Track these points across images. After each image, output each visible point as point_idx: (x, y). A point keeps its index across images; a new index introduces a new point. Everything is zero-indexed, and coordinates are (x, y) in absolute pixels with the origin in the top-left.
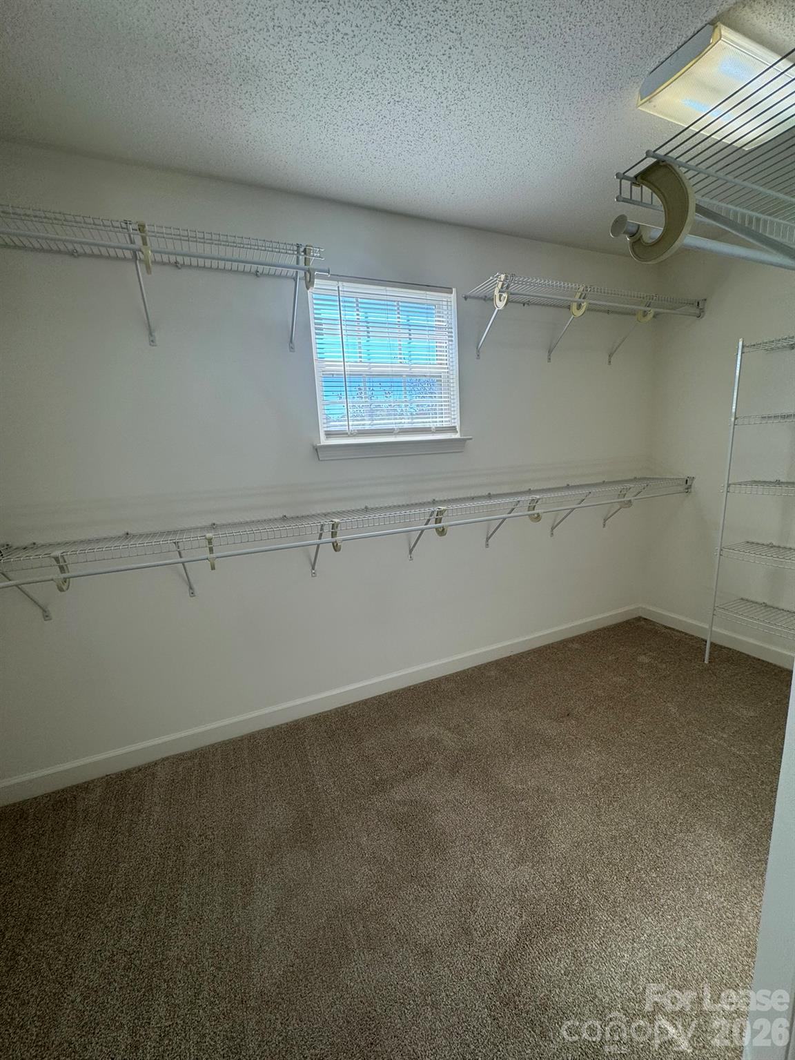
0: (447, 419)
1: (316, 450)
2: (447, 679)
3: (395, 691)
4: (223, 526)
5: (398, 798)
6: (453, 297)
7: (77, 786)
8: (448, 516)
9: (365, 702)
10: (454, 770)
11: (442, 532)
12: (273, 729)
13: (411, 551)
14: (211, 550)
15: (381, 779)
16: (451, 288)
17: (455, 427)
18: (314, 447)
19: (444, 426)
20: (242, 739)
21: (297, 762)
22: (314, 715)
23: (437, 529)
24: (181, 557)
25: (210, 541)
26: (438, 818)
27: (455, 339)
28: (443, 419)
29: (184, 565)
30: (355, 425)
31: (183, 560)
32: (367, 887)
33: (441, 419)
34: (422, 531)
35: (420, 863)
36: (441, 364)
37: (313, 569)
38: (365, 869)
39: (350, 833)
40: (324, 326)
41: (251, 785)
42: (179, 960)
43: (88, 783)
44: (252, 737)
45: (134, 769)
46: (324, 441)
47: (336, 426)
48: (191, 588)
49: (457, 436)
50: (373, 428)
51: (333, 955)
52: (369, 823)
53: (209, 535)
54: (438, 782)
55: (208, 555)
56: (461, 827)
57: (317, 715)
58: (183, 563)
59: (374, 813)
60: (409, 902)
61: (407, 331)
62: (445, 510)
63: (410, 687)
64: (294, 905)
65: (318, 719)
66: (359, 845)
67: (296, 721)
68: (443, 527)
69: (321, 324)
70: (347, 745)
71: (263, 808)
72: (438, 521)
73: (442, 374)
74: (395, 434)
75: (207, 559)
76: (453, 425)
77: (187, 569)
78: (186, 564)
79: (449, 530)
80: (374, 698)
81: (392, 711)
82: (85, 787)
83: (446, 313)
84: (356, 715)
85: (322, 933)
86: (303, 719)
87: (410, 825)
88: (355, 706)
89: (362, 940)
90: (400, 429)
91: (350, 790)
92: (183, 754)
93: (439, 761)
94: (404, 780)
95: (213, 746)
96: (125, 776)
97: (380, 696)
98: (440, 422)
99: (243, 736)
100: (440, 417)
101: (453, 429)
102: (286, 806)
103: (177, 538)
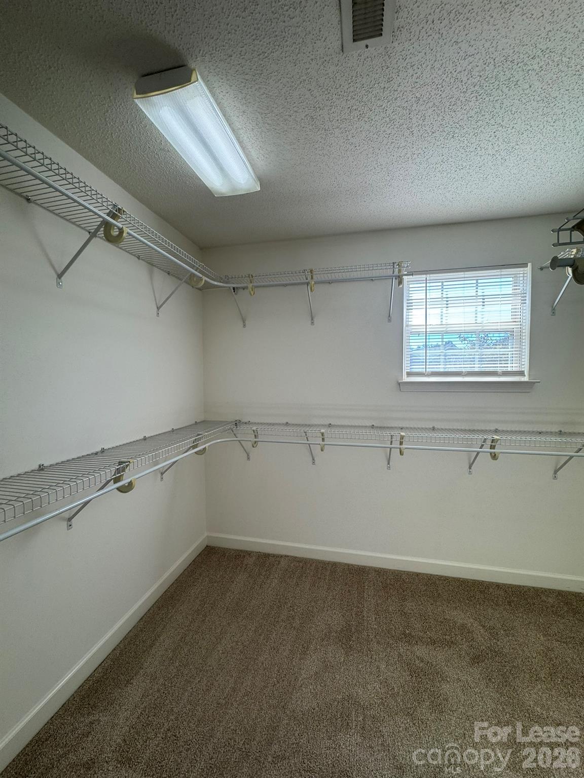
0: (517, 365)
1: (399, 384)
2: (498, 586)
3: (445, 577)
4: (334, 426)
5: (418, 653)
6: (529, 269)
7: (247, 551)
8: (500, 444)
9: (418, 574)
10: (476, 659)
11: (494, 457)
12: (348, 565)
13: (470, 468)
14: (323, 440)
15: (410, 634)
16: (527, 264)
17: (523, 371)
18: (398, 382)
19: (514, 370)
20: (329, 563)
21: (356, 593)
22: (377, 568)
23: (491, 453)
24: (308, 441)
25: (323, 434)
26: (446, 687)
27: (528, 302)
28: (514, 365)
29: (309, 446)
30: (431, 368)
31: (308, 442)
32: (374, 697)
33: (512, 365)
34: (478, 453)
35: (418, 708)
36: (515, 322)
37: (389, 464)
38: (377, 685)
39: (375, 657)
40: (414, 304)
41: (325, 592)
42: (263, 664)
43: (252, 552)
44: (335, 565)
45: (272, 554)
46: (406, 379)
47: (417, 368)
48: (313, 459)
49: (525, 379)
50: (446, 370)
51: (338, 721)
52: (390, 658)
53: (323, 431)
54: (456, 661)
55: (321, 442)
56: (463, 705)
57: (380, 568)
58: (309, 444)
59: (396, 653)
60: (400, 727)
61: (482, 300)
62: (499, 439)
63: (460, 578)
64: (326, 677)
65: (380, 572)
66: (378, 667)
67: (365, 566)
68: (495, 453)
69: (412, 303)
70: (393, 598)
71: (327, 611)
72: (492, 447)
73: (514, 330)
74: (463, 376)
75: (319, 444)
76: (523, 370)
77: (312, 449)
78: (311, 445)
79: (500, 457)
80: (427, 575)
81: (437, 590)
82: (249, 553)
83: (522, 282)
84: (407, 580)
85: (336, 704)
86: (369, 567)
87: (421, 678)
88: (409, 574)
89: (359, 726)
90: (468, 372)
91: (384, 629)
92: (296, 557)
93: (464, 647)
94: (427, 644)
95: (312, 559)
96: (267, 556)
97: (431, 575)
98: (510, 367)
99: (330, 562)
100: (511, 363)
101: (521, 373)
102: (340, 617)
103: (306, 429)
